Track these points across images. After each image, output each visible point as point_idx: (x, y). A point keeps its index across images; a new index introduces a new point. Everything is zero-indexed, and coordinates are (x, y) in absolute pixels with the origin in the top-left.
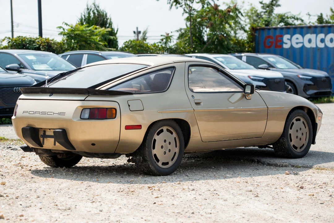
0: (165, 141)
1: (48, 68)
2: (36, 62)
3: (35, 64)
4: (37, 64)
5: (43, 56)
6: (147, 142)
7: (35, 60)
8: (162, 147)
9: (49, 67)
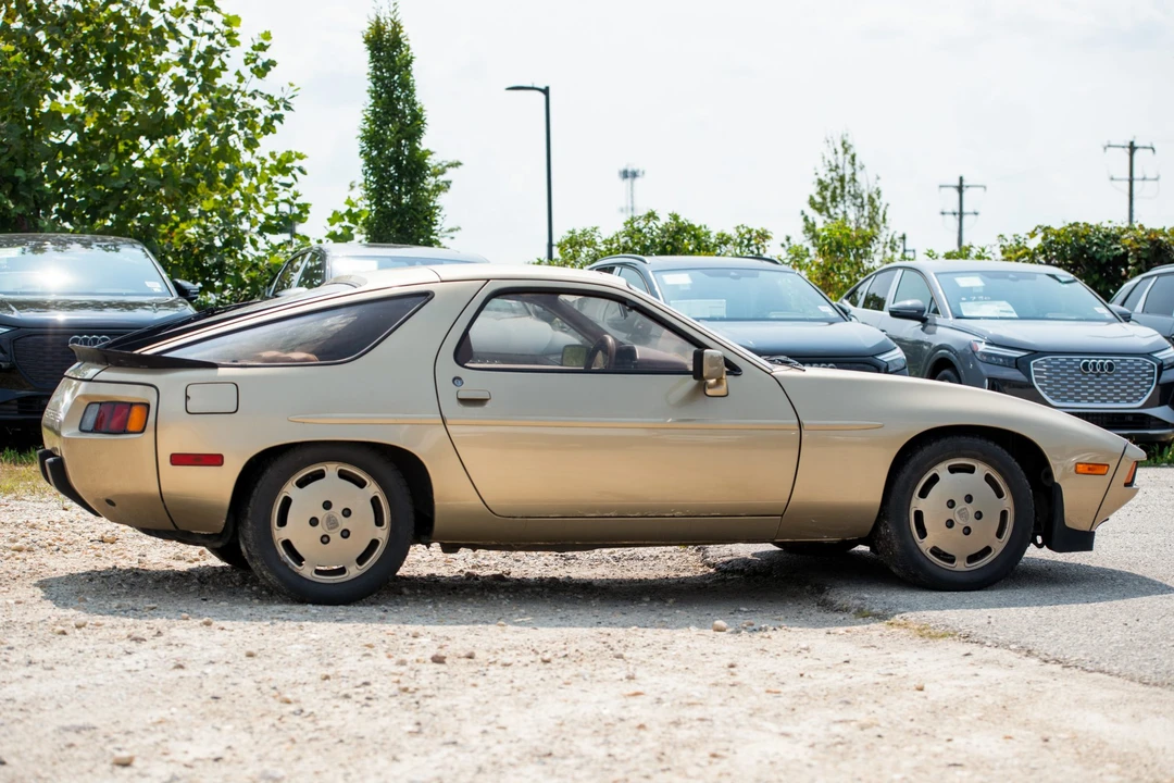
0: (327, 505)
1: (1007, 312)
2: (980, 294)
3: (969, 300)
4: (977, 300)
5: (1012, 279)
6: (251, 504)
7: (981, 290)
8: (314, 522)
9: (1011, 309)
